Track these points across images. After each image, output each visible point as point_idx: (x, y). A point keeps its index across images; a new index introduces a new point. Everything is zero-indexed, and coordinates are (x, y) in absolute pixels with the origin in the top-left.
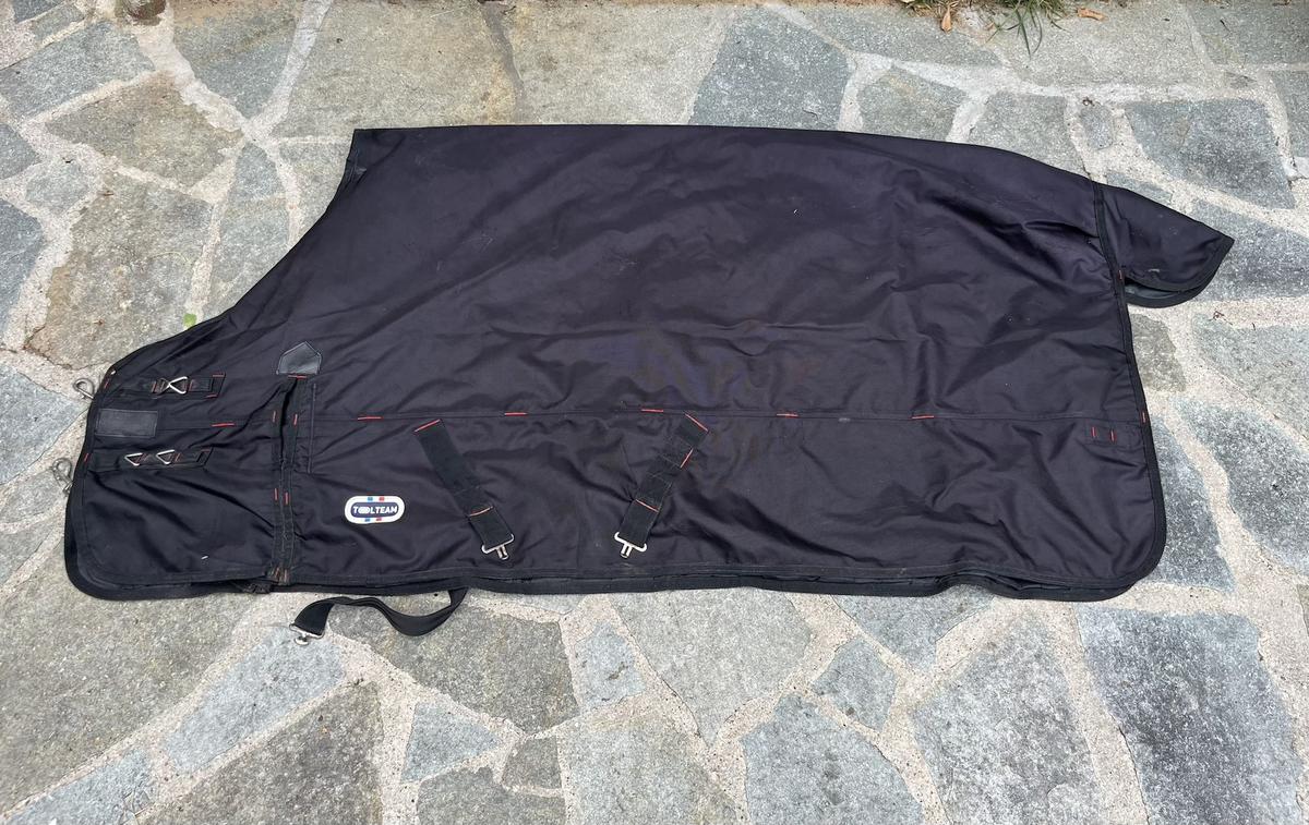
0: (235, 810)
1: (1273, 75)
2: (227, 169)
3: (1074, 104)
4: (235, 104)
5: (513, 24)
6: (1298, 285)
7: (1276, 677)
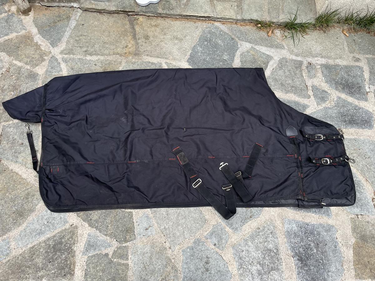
0: (34, 259)
1: (367, 58)
2: (46, 63)
3: (305, 64)
4: (50, 43)
5: (137, 24)
6: (365, 126)
7: (340, 244)
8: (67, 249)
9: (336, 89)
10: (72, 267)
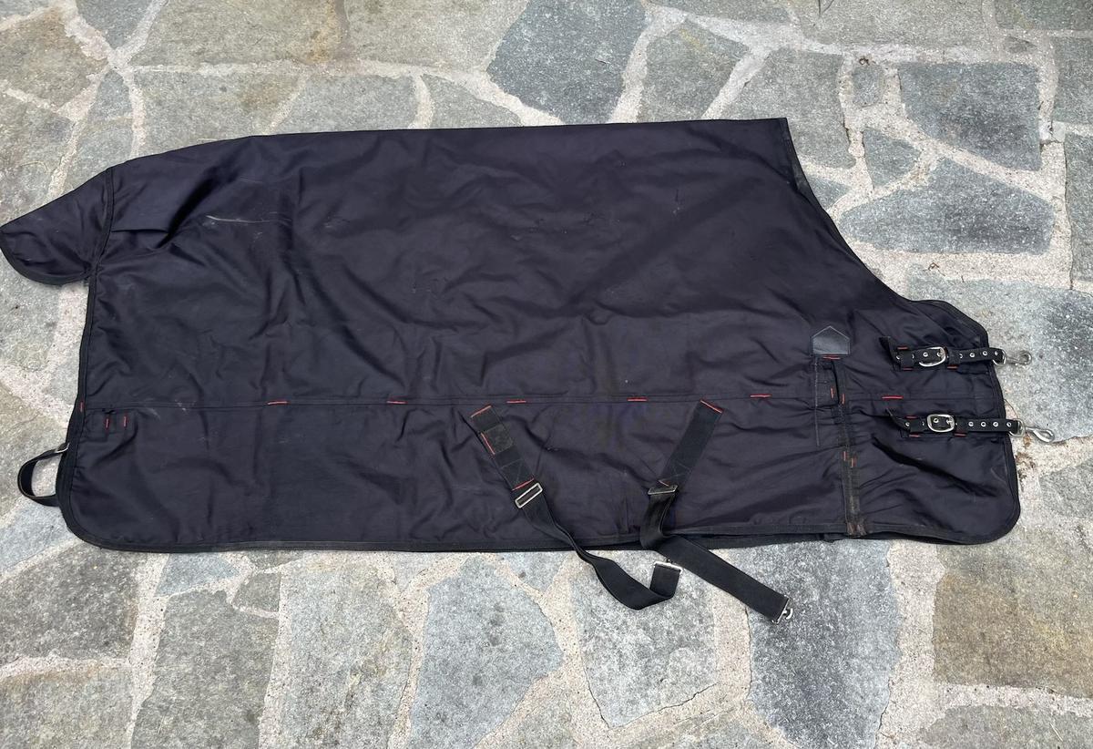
0: (29, 602)
2: (91, 92)
3: (850, 61)
4: (105, 36)
6: (1019, 243)
7: (897, 581)
8: (115, 577)
9: (941, 135)
10: (127, 625)
